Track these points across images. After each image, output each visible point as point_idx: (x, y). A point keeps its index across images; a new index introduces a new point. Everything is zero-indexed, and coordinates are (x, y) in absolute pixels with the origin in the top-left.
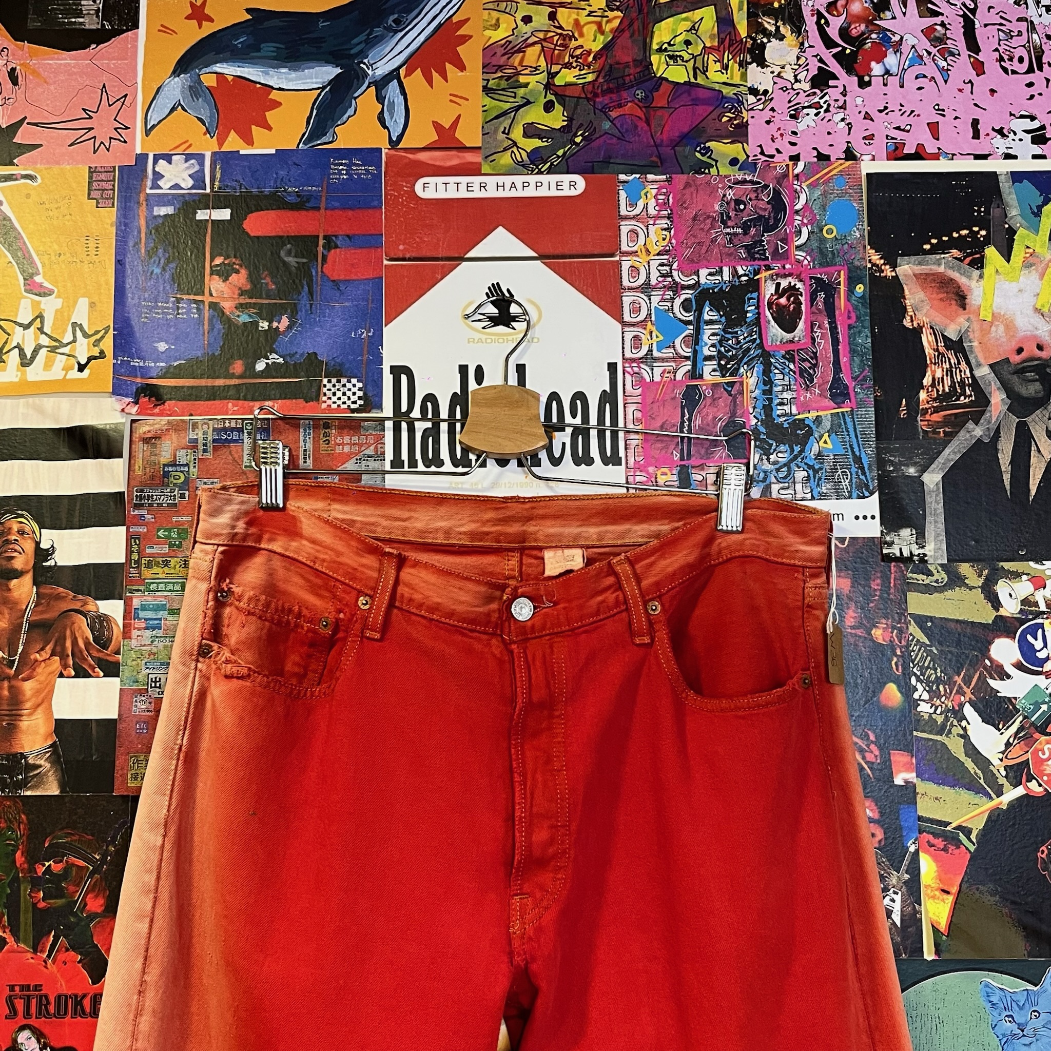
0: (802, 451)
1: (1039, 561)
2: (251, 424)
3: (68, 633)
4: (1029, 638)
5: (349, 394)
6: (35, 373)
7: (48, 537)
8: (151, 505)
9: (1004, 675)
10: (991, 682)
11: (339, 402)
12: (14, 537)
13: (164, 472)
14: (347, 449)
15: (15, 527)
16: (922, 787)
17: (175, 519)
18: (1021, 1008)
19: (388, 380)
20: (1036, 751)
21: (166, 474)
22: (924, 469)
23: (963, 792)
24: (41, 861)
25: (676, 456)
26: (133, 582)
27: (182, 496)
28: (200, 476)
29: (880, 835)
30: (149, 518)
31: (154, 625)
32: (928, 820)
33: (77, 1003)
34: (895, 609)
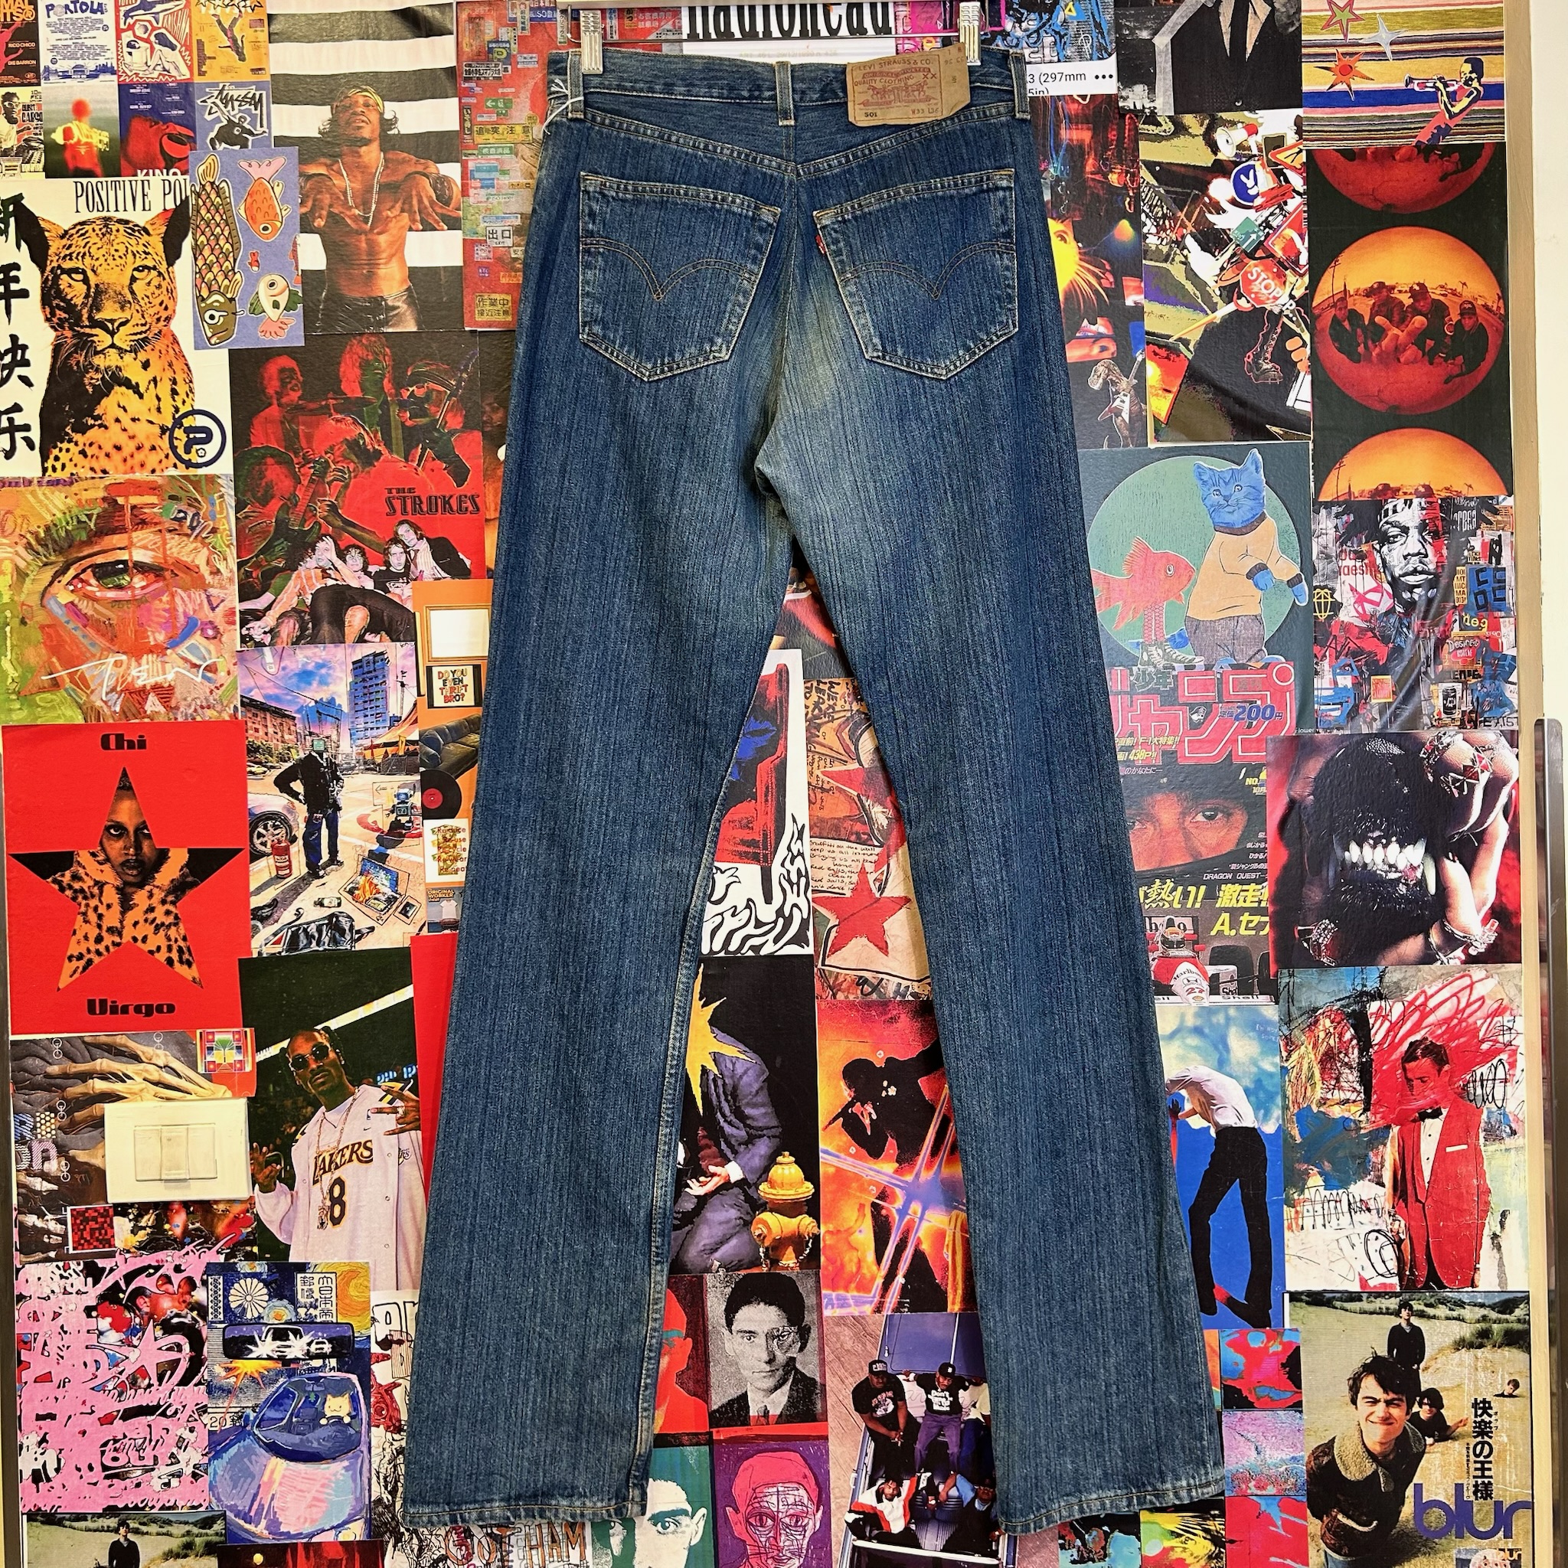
0: (1050, 19)
1: (1252, 110)
3: (414, 193)
4: (1243, 177)
7: (390, 109)
8: (479, 78)
9: (1219, 210)
10: (1209, 216)
12: (360, 109)
13: (489, 48)
14: (648, 24)
15: (361, 101)
16: (1149, 306)
17: (500, 91)
18: (1226, 484)
20: (1246, 273)
21: (490, 50)
22: (1155, 34)
23: (1184, 310)
24: (405, 387)
25: (940, 25)
26: (468, 148)
27: (506, 70)
28: (519, 52)
29: (1113, 348)
30: (478, 90)
31: (488, 185)
32: (1153, 334)
33: (446, 502)
34: (1128, 156)
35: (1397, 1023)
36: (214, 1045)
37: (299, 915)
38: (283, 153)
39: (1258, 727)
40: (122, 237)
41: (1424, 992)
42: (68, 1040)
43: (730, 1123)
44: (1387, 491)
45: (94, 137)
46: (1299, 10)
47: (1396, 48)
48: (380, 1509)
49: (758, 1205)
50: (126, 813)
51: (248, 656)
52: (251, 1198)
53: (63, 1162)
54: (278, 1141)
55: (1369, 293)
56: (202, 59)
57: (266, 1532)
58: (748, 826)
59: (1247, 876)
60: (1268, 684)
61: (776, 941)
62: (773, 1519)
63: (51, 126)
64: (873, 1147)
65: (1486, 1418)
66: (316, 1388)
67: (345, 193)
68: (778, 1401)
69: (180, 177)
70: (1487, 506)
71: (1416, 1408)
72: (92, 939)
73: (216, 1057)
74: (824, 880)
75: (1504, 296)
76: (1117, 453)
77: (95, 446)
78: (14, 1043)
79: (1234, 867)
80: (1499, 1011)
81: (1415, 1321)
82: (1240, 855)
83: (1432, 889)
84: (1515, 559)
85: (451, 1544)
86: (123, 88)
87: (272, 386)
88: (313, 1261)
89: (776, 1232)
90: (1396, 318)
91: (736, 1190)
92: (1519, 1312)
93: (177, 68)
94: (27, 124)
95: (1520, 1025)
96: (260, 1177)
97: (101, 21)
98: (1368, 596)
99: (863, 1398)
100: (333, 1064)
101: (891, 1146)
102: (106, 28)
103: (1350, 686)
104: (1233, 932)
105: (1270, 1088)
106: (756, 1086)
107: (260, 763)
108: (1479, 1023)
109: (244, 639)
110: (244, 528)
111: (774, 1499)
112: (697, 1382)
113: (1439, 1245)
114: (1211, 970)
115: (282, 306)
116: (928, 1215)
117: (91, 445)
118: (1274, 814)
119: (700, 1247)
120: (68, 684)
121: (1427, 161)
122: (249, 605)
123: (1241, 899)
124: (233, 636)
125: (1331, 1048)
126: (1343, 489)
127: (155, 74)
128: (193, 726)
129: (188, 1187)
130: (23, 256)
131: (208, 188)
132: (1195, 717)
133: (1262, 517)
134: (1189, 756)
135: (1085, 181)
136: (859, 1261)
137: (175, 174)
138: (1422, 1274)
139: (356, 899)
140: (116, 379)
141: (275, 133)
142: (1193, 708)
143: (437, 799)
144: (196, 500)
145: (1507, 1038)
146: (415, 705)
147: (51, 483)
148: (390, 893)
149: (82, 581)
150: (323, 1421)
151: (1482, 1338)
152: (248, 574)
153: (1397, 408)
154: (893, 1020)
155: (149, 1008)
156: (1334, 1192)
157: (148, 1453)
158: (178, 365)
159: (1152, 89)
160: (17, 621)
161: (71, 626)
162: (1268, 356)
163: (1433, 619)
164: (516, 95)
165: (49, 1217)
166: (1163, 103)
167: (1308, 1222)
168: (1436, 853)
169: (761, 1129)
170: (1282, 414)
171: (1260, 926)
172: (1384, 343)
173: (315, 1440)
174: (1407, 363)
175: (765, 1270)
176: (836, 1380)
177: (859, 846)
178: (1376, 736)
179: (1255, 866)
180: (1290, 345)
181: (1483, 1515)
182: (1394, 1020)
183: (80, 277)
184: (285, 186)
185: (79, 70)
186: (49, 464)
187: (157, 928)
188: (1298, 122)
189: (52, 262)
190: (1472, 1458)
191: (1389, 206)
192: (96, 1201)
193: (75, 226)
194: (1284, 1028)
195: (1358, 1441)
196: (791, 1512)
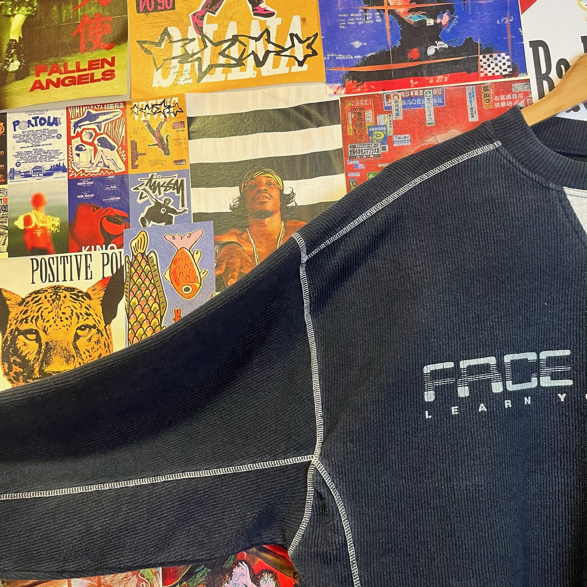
2: (430, 92)
5: (500, 64)
6: (267, 70)
7: (288, 186)
8: (361, 157)
11: (493, 71)
12: (264, 188)
13: (369, 132)
15: (264, 181)
17: (380, 166)
19: (528, 52)
21: (371, 134)
27: (384, 148)
28: (395, 133)
30: (361, 166)
38: (201, 227)
40: (68, 302)
45: (48, 223)
56: (135, 155)
63: (14, 216)
67: (253, 257)
69: (117, 251)
86: (72, 183)
93: (115, 164)
97: (56, 131)
102: (59, 136)
127: (98, 170)
131: (139, 258)
137: (112, 248)
141: (195, 210)
183: (34, 337)
185: (37, 170)
189: (12, 326)
193: (31, 294)
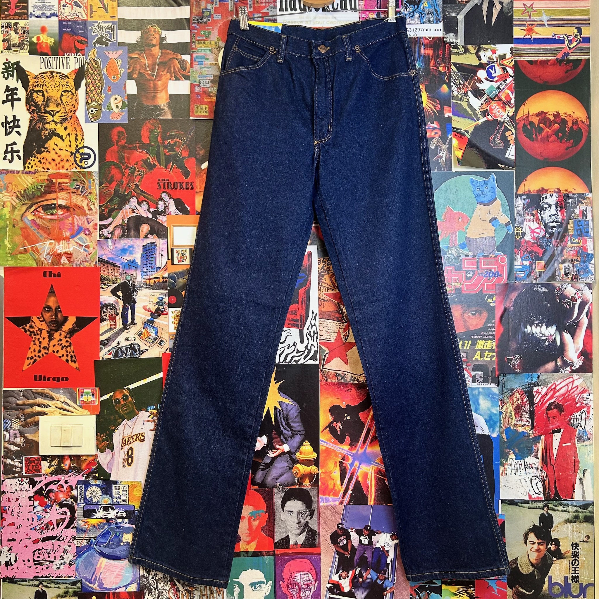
0: (418, 7)
1: (494, 44)
3: (172, 66)
4: (490, 70)
7: (164, 33)
8: (198, 23)
9: (481, 82)
10: (477, 84)
12: (152, 33)
14: (264, 5)
15: (153, 30)
16: (454, 118)
17: (207, 28)
18: (482, 186)
20: (491, 106)
21: (203, 12)
22: (458, 14)
23: (467, 119)
24: (166, 140)
25: (376, 8)
26: (193, 49)
27: (209, 20)
28: (214, 13)
29: (439, 133)
30: (198, 27)
31: (201, 63)
32: (455, 128)
33: (181, 185)
34: (446, 60)
35: (544, 395)
36: (83, 394)
37: (119, 344)
38: (122, 49)
39: (493, 280)
40: (58, 79)
41: (555, 383)
42: (26, 390)
43: (285, 429)
44: (543, 191)
45: (48, 40)
46: (512, 7)
47: (549, 23)
48: (143, 579)
49: (295, 461)
50: (52, 302)
51: (102, 242)
52: (96, 454)
53: (22, 439)
54: (108, 432)
55: (538, 115)
56: (92, 12)
57: (98, 588)
58: (295, 313)
59: (488, 337)
60: (496, 263)
61: (304, 359)
62: (298, 586)
63: (32, 35)
64: (340, 439)
65: (577, 550)
66: (119, 531)
67: (145, 65)
68: (301, 539)
69: (81, 57)
70: (581, 197)
71: (549, 546)
72: (37, 350)
73: (84, 398)
74: (324, 336)
75: (589, 117)
76: (440, 173)
77: (45, 159)
78: (5, 391)
79: (482, 333)
80: (584, 392)
81: (549, 512)
82: (485, 329)
83: (558, 344)
84: (592, 216)
85: (171, 594)
86: (60, 22)
87: (115, 138)
88: (119, 480)
89: (302, 472)
90: (548, 125)
91: (287, 455)
92: (590, 509)
93: (82, 15)
94: (23, 35)
95: (591, 397)
96: (100, 446)
98: (536, 230)
99: (334, 538)
100: (130, 402)
101: (348, 439)
103: (528, 265)
104: (482, 359)
105: (495, 420)
106: (295, 415)
107: (105, 284)
108: (576, 396)
109: (100, 236)
110: (102, 192)
111: (299, 578)
112: (270, 530)
113: (559, 482)
114: (473, 373)
115: (120, 107)
116: (361, 466)
117: (43, 158)
118: (498, 313)
119: (272, 477)
120: (31, 251)
121: (560, 65)
122: (103, 222)
123: (485, 346)
124: (96, 234)
125: (518, 405)
126: (526, 189)
127: (73, 17)
128: (79, 268)
129: (72, 450)
130: (19, 85)
131: (92, 61)
132: (469, 275)
133: (496, 199)
134: (466, 290)
135: (430, 69)
136: (334, 484)
137: (79, 55)
138: (553, 493)
139: (141, 338)
140: (54, 134)
141: (119, 41)
142: (468, 272)
143: (174, 300)
144: (84, 181)
145: (587, 402)
146: (167, 263)
147: (27, 173)
148: (155, 336)
149: (38, 211)
150: (122, 544)
151: (575, 519)
152: (103, 210)
153: (548, 159)
154: (350, 390)
155: (58, 378)
156: (519, 461)
157: (52, 555)
158: (78, 129)
159: (456, 35)
160: (12, 225)
161: (33, 228)
162: (499, 138)
163: (560, 239)
164: (213, 29)
165: (16, 460)
166: (460, 40)
167: (509, 472)
168: (560, 330)
169: (297, 431)
170: (504, 160)
171: (492, 357)
172: (543, 134)
173: (118, 551)
174: (551, 142)
175: (297, 487)
176: (324, 531)
177: (338, 323)
178: (538, 284)
179: (490, 333)
180: (507, 134)
181: (575, 589)
182: (543, 394)
183: (41, 94)
184: (122, 62)
185: (43, 15)
186: (26, 165)
187: (63, 347)
188: (512, 49)
189: (31, 88)
190: (571, 566)
191: (546, 82)
192: (35, 454)
193: (40, 74)
194: (501, 396)
195: (527, 558)
196: (305, 583)
